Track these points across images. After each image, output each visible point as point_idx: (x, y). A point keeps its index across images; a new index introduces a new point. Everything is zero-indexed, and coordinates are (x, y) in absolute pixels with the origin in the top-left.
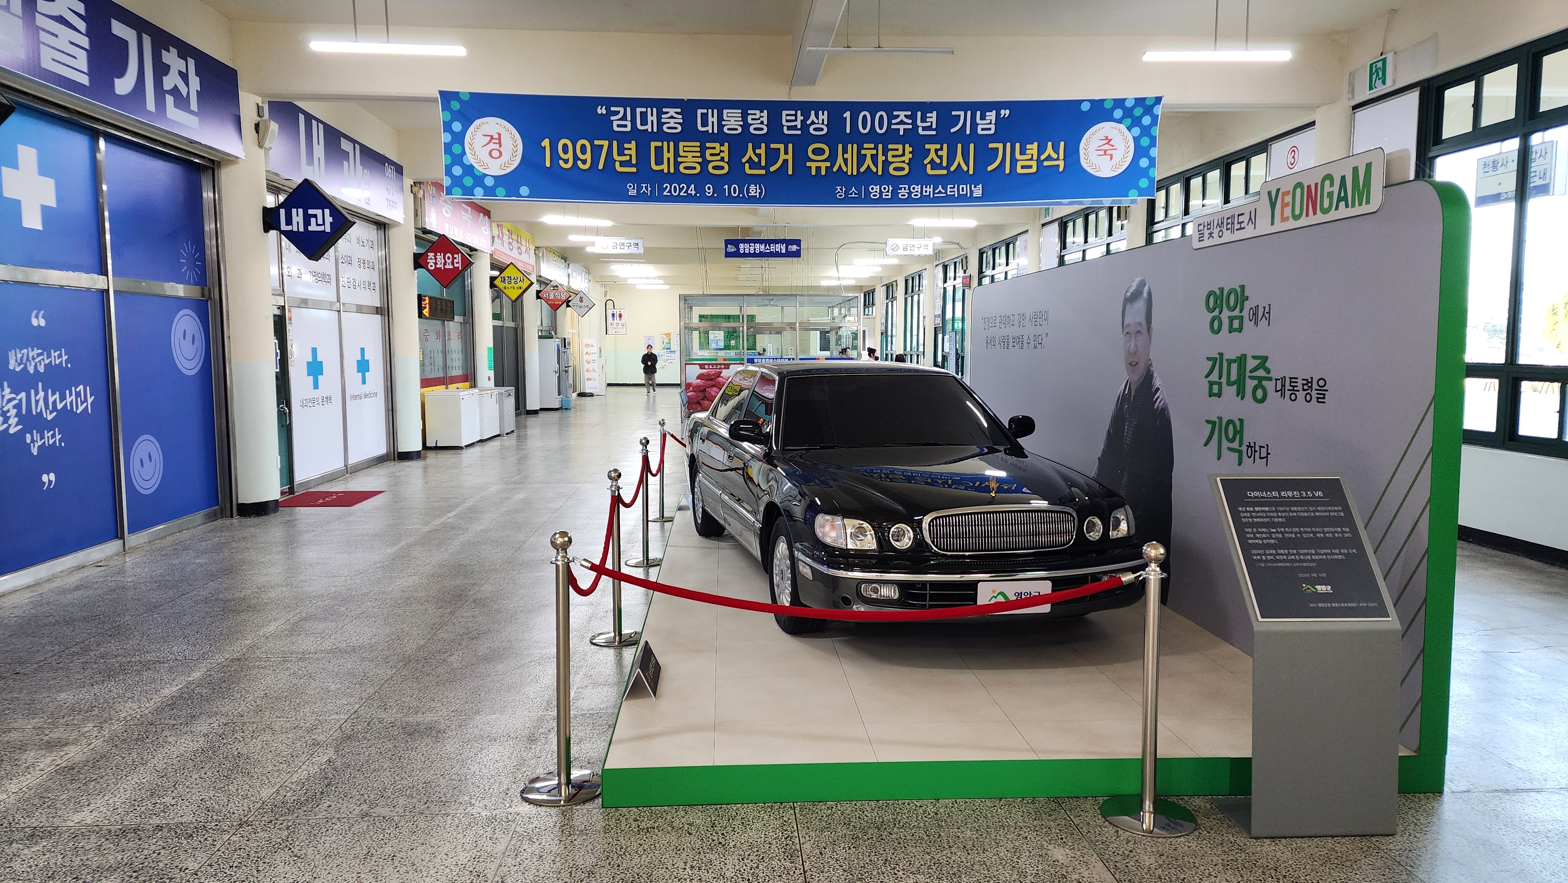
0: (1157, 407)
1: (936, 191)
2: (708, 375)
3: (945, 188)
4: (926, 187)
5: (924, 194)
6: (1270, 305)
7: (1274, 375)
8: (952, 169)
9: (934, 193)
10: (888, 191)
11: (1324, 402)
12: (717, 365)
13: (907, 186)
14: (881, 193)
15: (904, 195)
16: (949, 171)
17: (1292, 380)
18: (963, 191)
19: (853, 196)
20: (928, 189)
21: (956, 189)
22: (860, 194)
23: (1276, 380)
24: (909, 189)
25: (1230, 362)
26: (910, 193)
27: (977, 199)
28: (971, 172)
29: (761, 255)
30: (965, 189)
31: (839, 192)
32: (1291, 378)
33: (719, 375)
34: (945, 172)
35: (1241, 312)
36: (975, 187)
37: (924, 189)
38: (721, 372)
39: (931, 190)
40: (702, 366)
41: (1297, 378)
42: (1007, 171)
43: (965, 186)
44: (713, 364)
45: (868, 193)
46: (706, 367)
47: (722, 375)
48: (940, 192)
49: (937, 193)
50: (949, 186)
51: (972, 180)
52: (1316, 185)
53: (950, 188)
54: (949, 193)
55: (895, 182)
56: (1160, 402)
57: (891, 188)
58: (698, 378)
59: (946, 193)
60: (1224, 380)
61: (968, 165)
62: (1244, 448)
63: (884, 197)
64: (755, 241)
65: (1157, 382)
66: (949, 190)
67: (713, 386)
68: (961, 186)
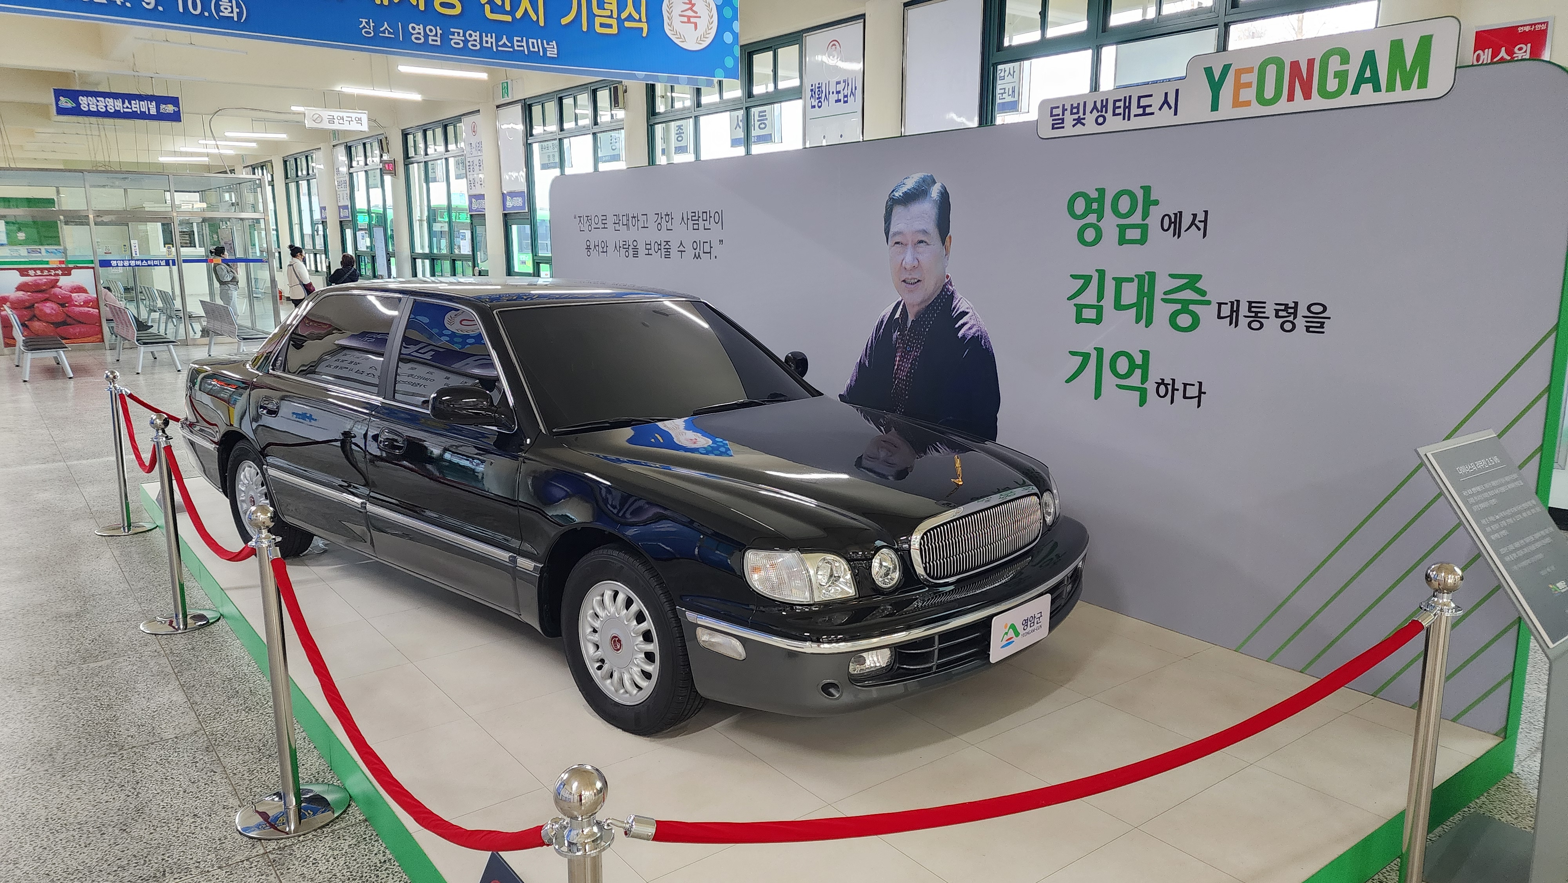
0: (964, 336)
1: (500, 43)
2: (36, 285)
3: (510, 40)
4: (487, 36)
5: (485, 45)
6: (1206, 212)
7: (1214, 297)
8: (519, 15)
9: (497, 46)
10: (436, 35)
11: (1323, 332)
12: (49, 269)
13: (461, 31)
14: (426, 36)
15: (459, 44)
16: (514, 17)
17: (1253, 305)
18: (534, 47)
19: (387, 35)
20: (489, 39)
21: (524, 44)
22: (396, 33)
23: (1220, 304)
24: (464, 35)
25: (1119, 282)
26: (466, 41)
27: (552, 60)
28: (542, 23)
29: (117, 115)
30: (535, 45)
31: (364, 27)
32: (1250, 303)
33: (54, 284)
34: (508, 18)
35: (1143, 220)
36: (548, 44)
37: (484, 39)
38: (57, 281)
39: (494, 40)
40: (23, 272)
41: (1265, 303)
42: (585, 29)
43: (535, 41)
44: (42, 270)
45: (407, 34)
46: (31, 272)
47: (59, 284)
48: (504, 45)
49: (501, 46)
50: (515, 39)
51: (544, 33)
52: (1311, 62)
53: (518, 41)
54: (516, 48)
55: (446, 22)
56: (970, 329)
57: (439, 32)
58: (19, 288)
59: (513, 47)
60: (1108, 302)
61: (537, 14)
62: (1151, 386)
63: (431, 42)
64: (105, 95)
65: (962, 303)
66: (516, 43)
67: (47, 300)
68: (530, 41)
